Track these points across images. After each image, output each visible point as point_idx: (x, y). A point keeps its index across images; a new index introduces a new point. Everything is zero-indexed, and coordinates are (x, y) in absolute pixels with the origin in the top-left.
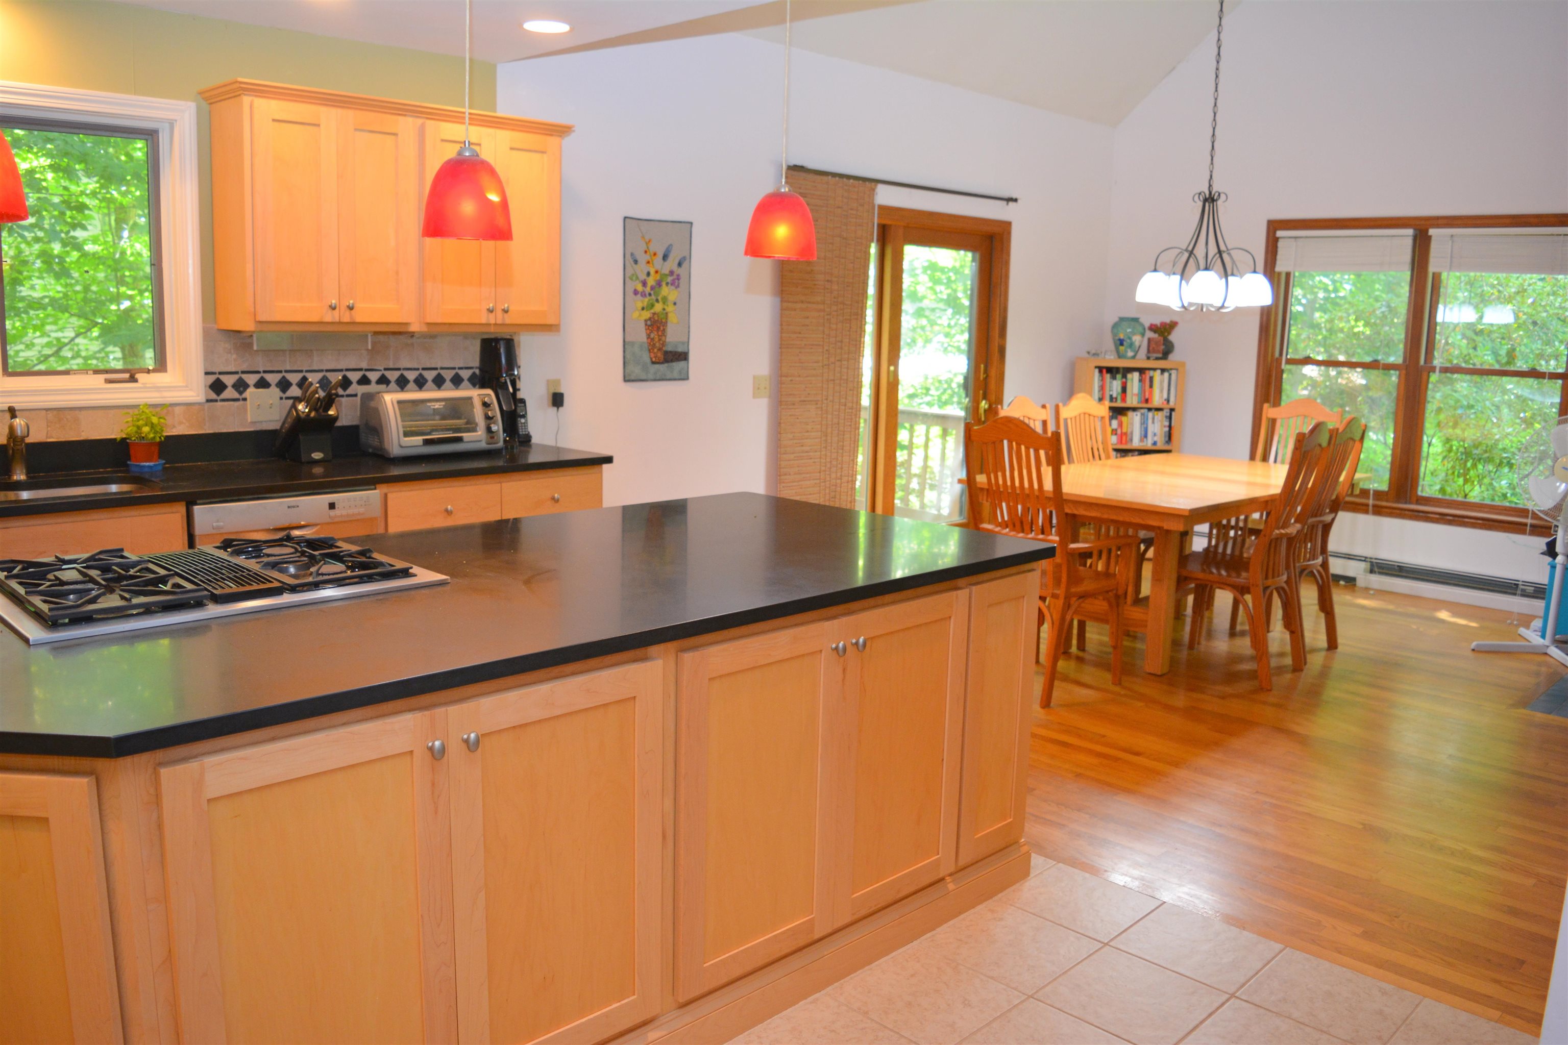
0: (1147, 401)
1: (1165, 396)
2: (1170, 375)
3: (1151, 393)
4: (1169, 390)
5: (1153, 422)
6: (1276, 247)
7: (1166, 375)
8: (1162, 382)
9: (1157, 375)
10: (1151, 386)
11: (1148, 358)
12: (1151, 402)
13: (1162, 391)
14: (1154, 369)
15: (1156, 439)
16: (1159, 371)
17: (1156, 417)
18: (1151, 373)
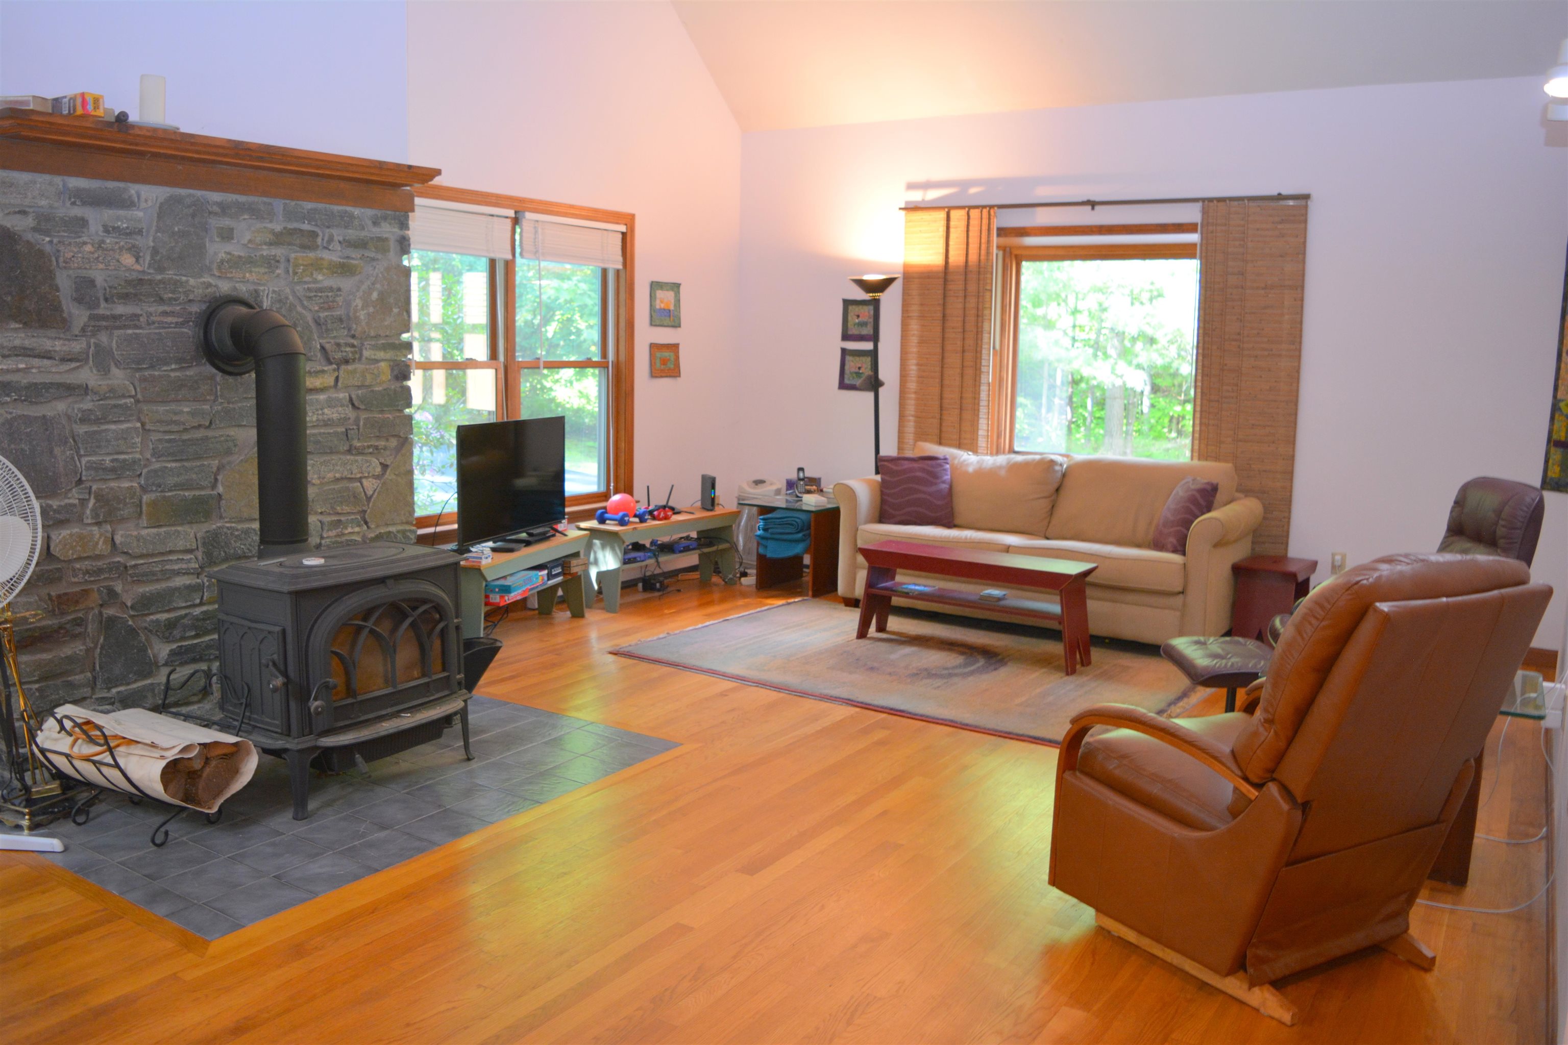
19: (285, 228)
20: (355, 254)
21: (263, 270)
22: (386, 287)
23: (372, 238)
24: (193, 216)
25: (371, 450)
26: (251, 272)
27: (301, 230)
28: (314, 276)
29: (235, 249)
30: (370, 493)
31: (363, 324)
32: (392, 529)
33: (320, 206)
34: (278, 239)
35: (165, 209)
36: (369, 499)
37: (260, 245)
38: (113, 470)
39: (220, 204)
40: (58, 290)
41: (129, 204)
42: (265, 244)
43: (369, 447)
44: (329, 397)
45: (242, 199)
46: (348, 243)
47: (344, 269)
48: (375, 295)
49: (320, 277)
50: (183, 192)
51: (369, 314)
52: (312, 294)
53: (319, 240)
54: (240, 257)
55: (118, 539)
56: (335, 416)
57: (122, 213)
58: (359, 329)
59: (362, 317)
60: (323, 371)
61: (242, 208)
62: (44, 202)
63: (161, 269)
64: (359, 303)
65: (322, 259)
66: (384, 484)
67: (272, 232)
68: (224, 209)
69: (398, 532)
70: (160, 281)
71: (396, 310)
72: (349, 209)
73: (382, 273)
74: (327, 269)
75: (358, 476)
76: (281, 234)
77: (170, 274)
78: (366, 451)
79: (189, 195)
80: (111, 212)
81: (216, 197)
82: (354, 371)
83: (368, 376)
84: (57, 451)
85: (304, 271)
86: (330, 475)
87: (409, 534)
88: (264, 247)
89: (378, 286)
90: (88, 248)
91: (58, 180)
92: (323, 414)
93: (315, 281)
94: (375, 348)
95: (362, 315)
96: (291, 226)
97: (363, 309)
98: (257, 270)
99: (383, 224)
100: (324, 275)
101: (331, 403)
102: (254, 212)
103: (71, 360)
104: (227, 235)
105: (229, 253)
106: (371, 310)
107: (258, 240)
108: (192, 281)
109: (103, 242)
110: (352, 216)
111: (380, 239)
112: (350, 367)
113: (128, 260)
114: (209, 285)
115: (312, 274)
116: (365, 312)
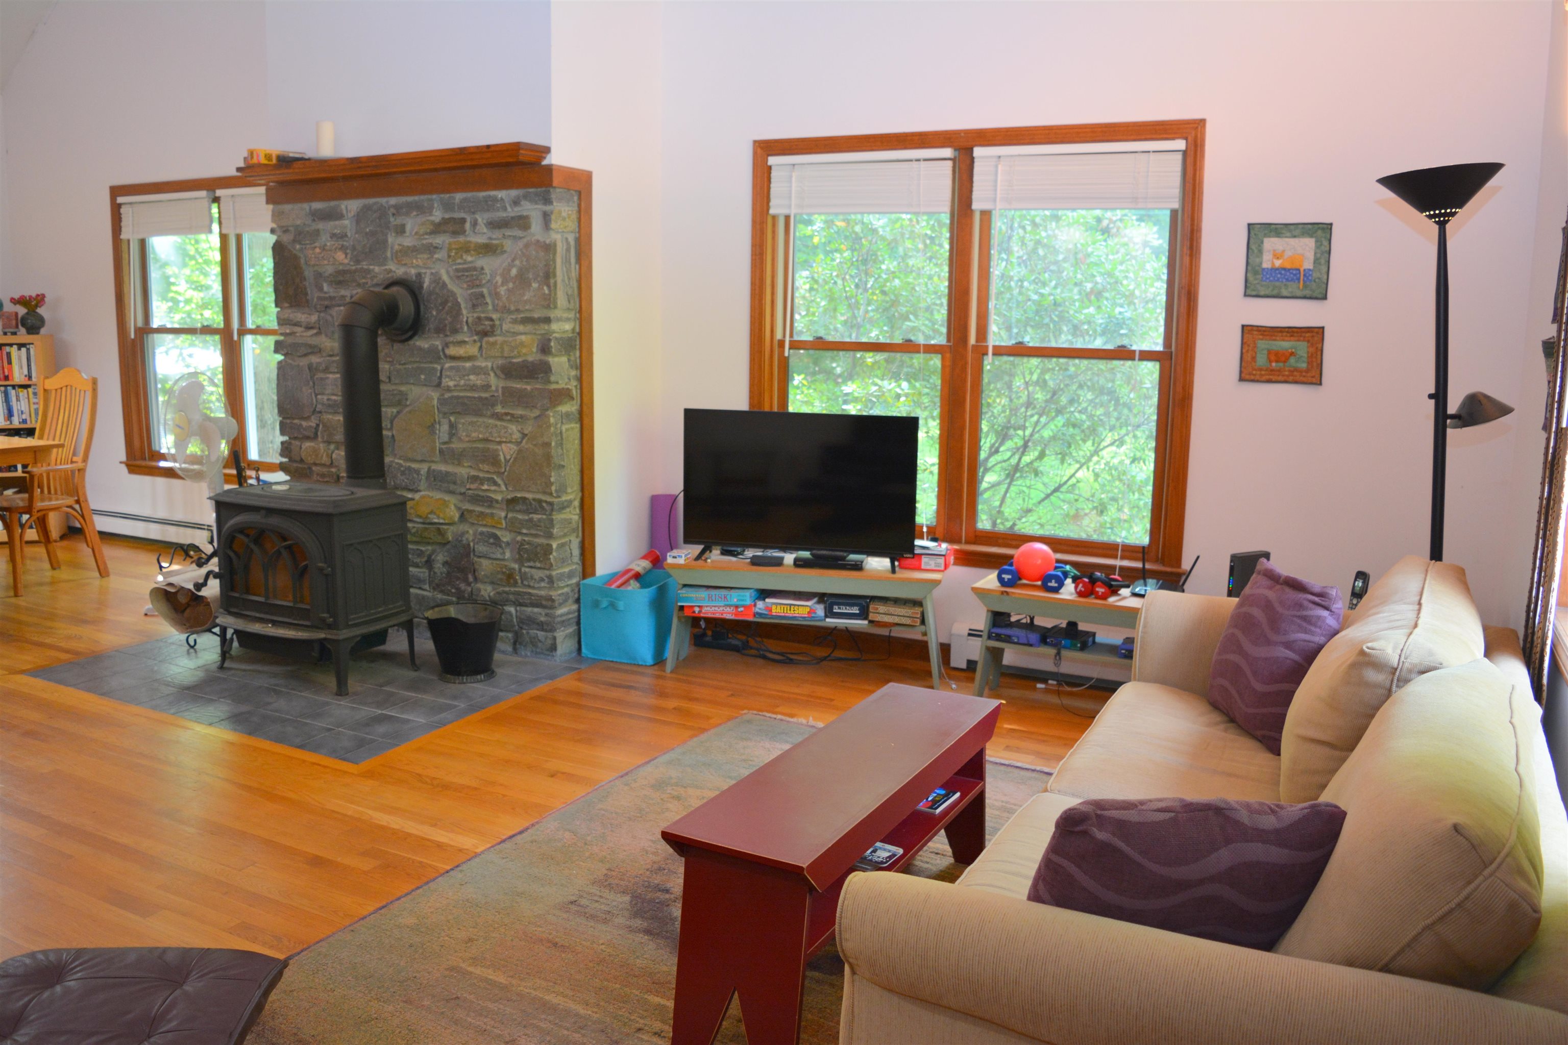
0: (6, 378)
1: (26, 372)
2: (28, 350)
3: (11, 370)
4: (29, 366)
5: (18, 400)
6: (120, 214)
7: (24, 350)
8: (20, 358)
9: (14, 350)
10: (10, 362)
11: (5, 334)
12: (13, 379)
13: (21, 367)
14: (11, 345)
15: (24, 417)
16: (15, 347)
17: (21, 394)
18: (8, 349)
19: (443, 219)
20: (497, 234)
21: (426, 256)
22: (525, 263)
23: (512, 218)
24: (380, 218)
25: (509, 418)
26: (417, 258)
27: (454, 219)
28: (464, 257)
29: (408, 241)
30: (508, 457)
31: (504, 299)
32: (530, 496)
33: (469, 195)
34: (438, 228)
35: (359, 218)
36: (507, 461)
37: (423, 235)
38: (329, 406)
39: (395, 207)
40: (305, 279)
41: (340, 216)
42: (426, 234)
43: (507, 414)
44: (474, 365)
45: (410, 199)
46: (494, 225)
47: (488, 249)
48: (514, 272)
49: (469, 259)
50: (371, 201)
51: (508, 290)
52: (460, 274)
53: (468, 226)
54: (408, 247)
55: (334, 456)
56: (479, 382)
57: (337, 223)
58: (501, 304)
59: (502, 293)
60: (464, 342)
61: (411, 207)
62: (298, 222)
63: (358, 262)
64: (499, 279)
65: (470, 242)
66: (520, 451)
67: (433, 223)
68: (398, 209)
69: (534, 500)
70: (355, 271)
71: (535, 285)
72: (493, 193)
73: (521, 250)
74: (474, 250)
75: (498, 439)
76: (439, 224)
77: (364, 265)
78: (504, 417)
79: (376, 203)
80: (332, 223)
81: (393, 201)
82: (495, 343)
83: (506, 349)
84: (304, 389)
85: (456, 253)
86: (474, 435)
87: (544, 505)
88: (426, 237)
89: (517, 262)
90: (318, 250)
91: (306, 206)
92: (469, 380)
93: (465, 262)
94: (515, 321)
95: (502, 290)
96: (447, 216)
97: (503, 284)
98: (421, 256)
99: (522, 203)
100: (472, 256)
101: (476, 371)
102: (421, 209)
103: (312, 328)
104: (401, 230)
105: (399, 245)
106: (511, 285)
107: (422, 231)
108: (377, 269)
109: (326, 245)
110: (495, 200)
111: (521, 217)
112: (491, 339)
113: (340, 256)
114: (390, 271)
115: (462, 256)
116: (505, 287)
